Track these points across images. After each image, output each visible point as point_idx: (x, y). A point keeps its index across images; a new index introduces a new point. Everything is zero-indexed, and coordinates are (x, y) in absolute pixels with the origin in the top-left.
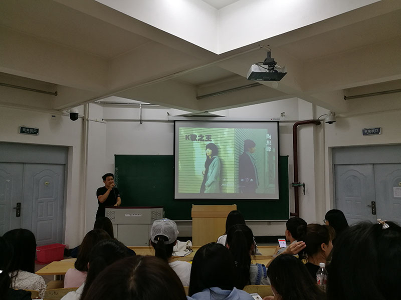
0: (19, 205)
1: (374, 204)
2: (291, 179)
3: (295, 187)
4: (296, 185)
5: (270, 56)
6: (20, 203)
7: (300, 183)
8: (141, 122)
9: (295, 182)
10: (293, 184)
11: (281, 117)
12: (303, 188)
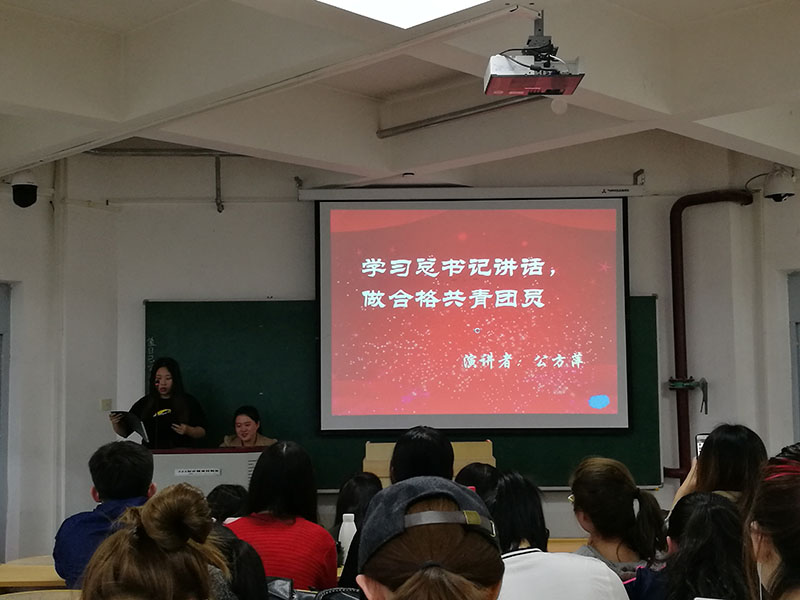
3: (679, 392)
4: (680, 385)
5: (541, 30)
7: (692, 380)
8: (220, 208)
9: (677, 376)
10: (671, 381)
11: (635, 183)
12: (700, 395)
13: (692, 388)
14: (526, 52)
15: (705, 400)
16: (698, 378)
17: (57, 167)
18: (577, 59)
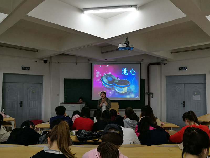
0: (22, 102)
1: (184, 102)
2: (146, 91)
3: (148, 94)
4: (148, 93)
5: (127, 40)
6: (22, 101)
7: (150, 93)
8: (76, 64)
9: (148, 92)
10: (147, 93)
11: (142, 61)
12: (151, 95)
13: (150, 94)
14: (125, 43)
15: (152, 96)
16: (151, 92)
17: (51, 58)
18: (133, 45)
